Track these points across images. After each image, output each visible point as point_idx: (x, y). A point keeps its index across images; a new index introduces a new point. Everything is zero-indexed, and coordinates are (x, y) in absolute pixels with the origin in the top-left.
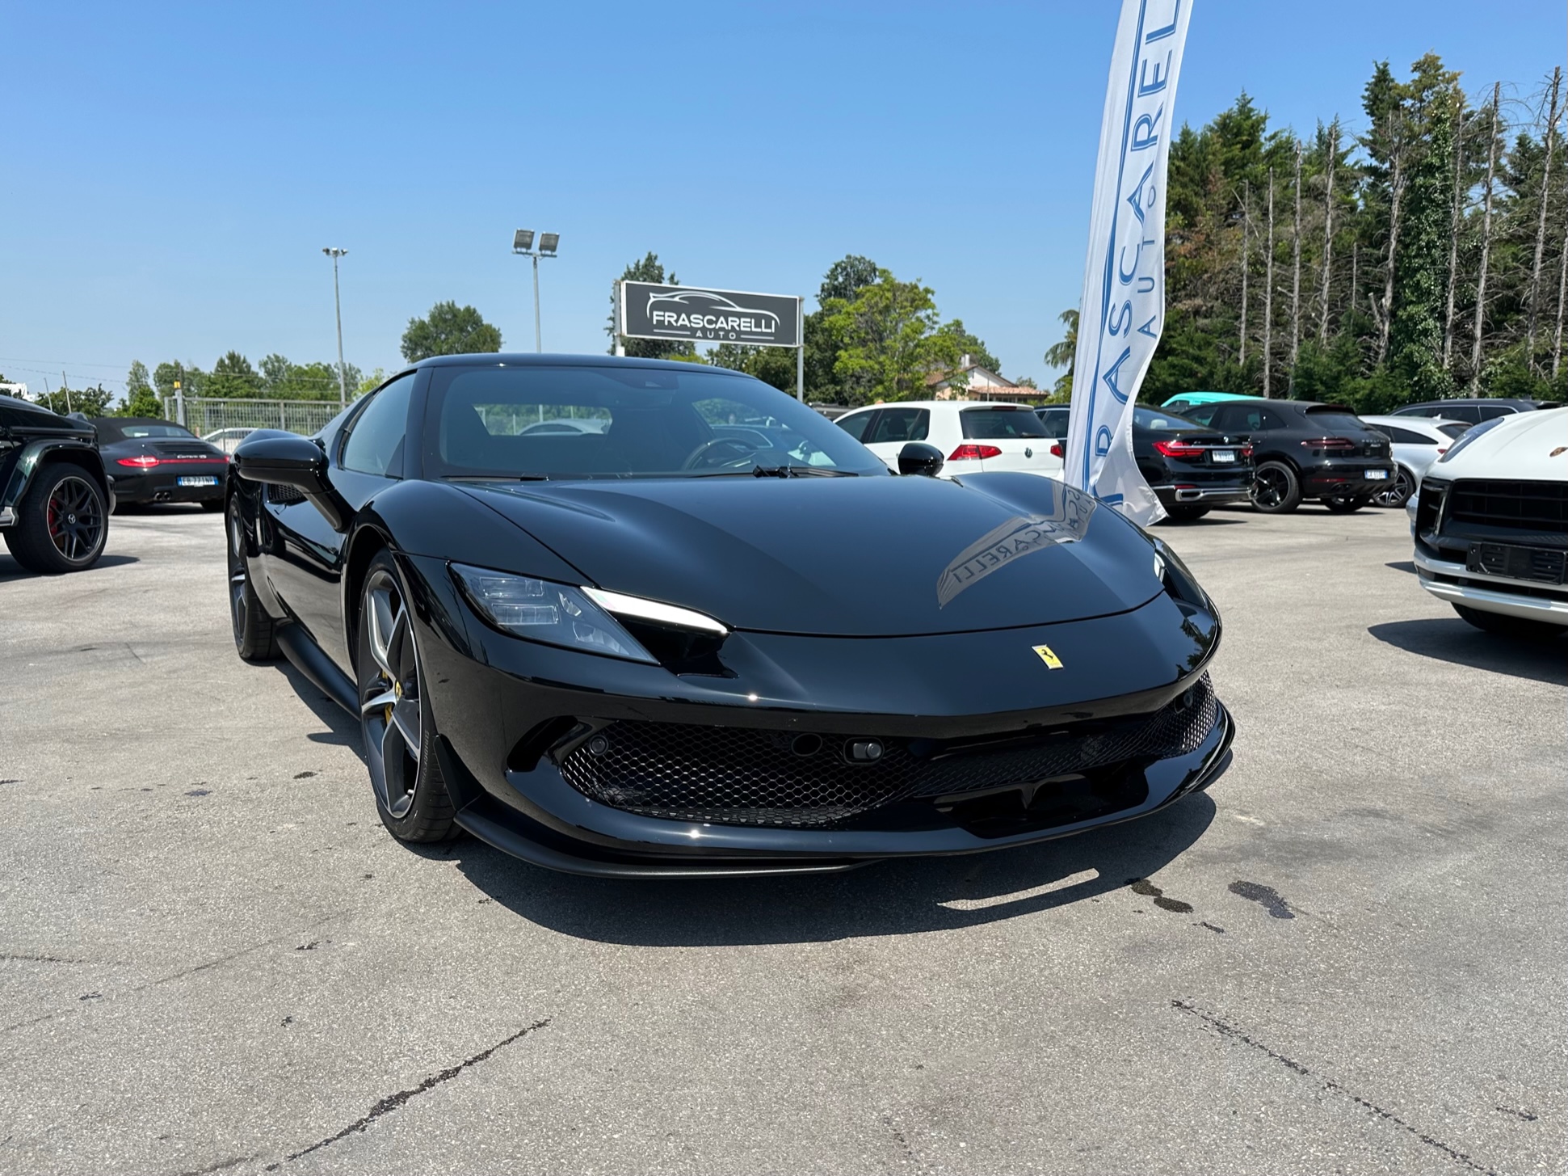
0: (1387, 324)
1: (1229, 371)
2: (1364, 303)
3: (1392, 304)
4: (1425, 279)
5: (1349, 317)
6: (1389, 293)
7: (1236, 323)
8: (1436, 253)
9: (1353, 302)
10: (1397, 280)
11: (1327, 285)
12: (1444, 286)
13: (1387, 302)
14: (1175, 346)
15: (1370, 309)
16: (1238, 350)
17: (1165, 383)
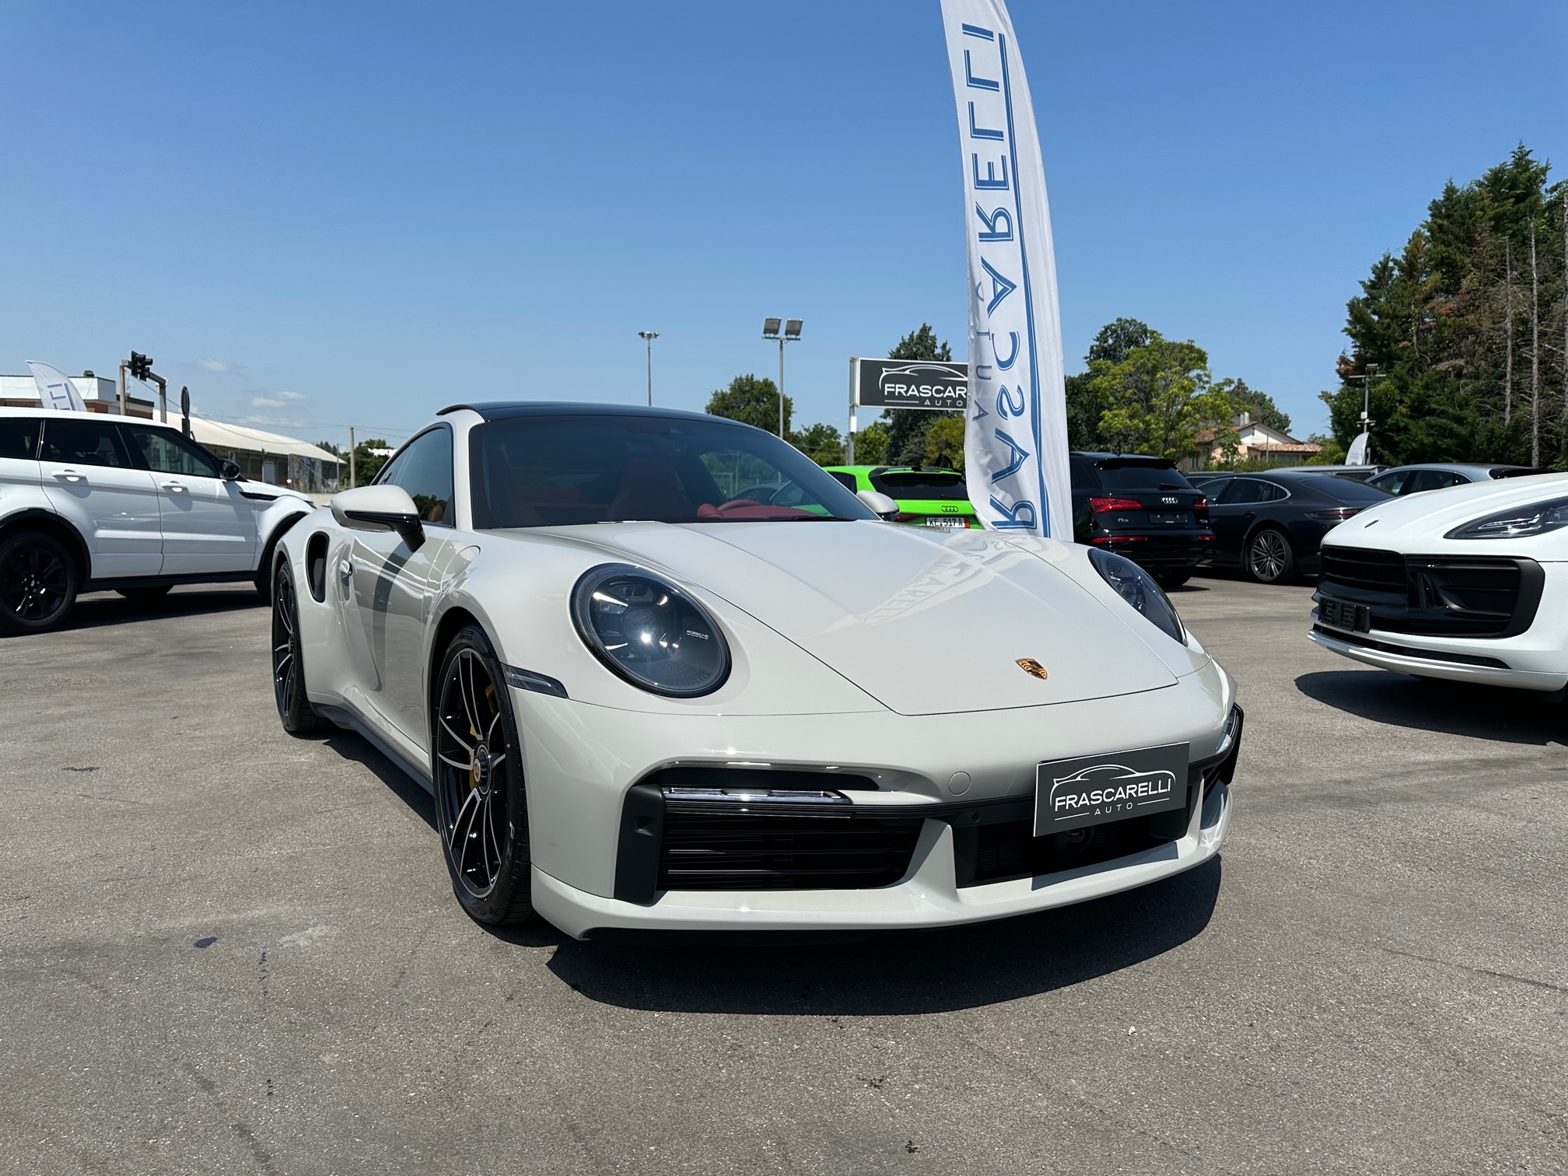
1: (1492, 432)
7: (1501, 383)
14: (1434, 406)
16: (1502, 410)
17: (1422, 444)
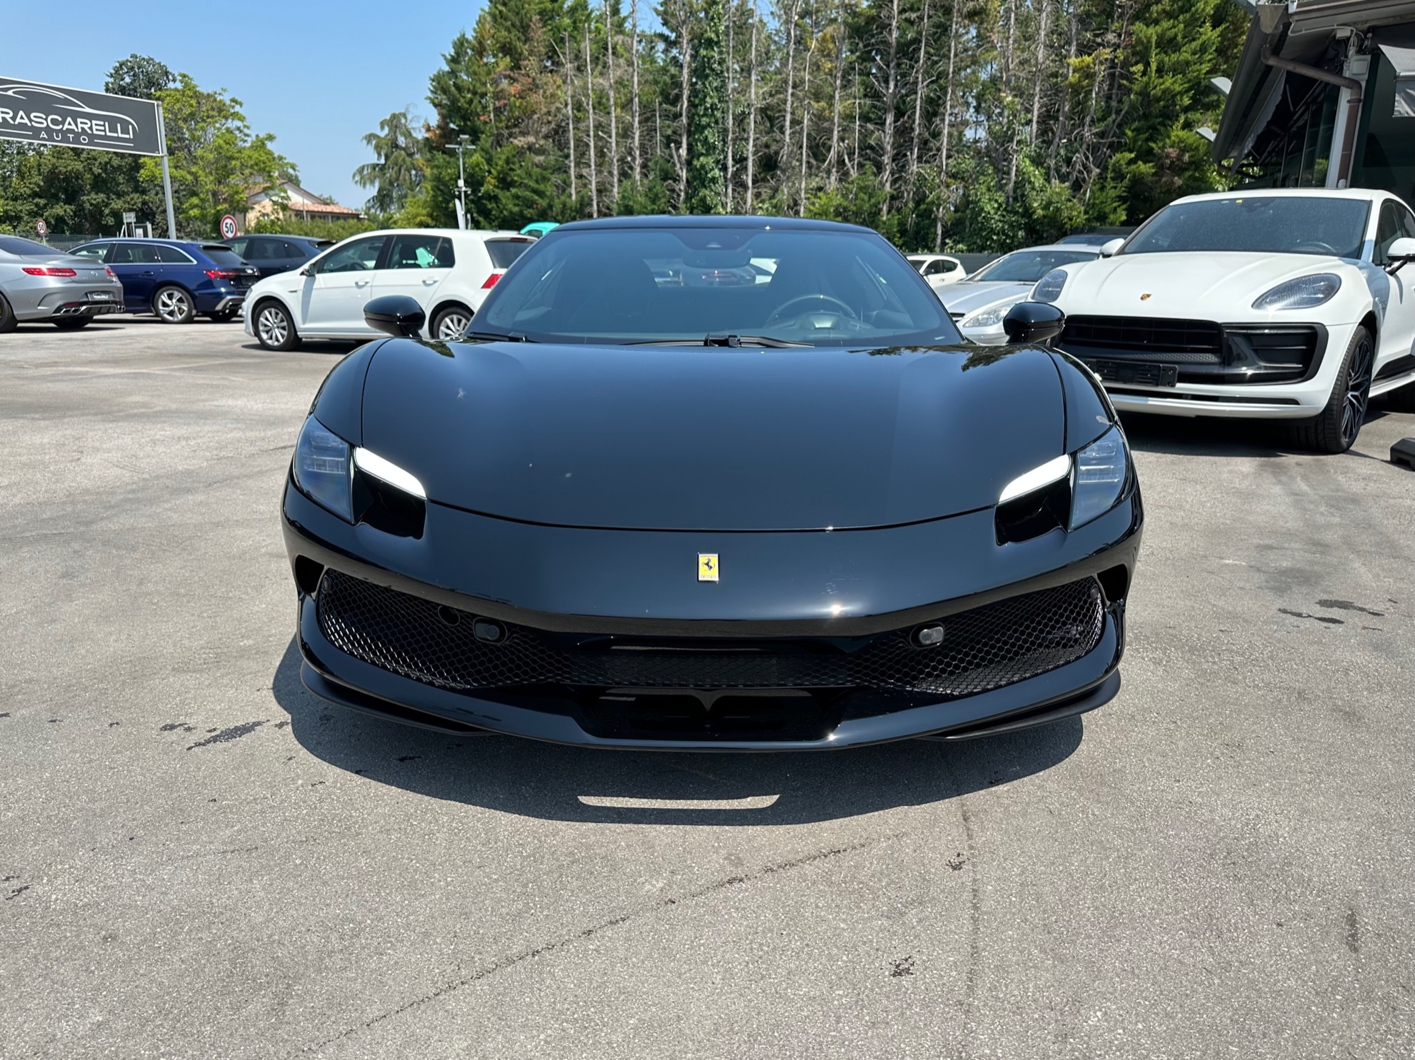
0: (685, 171)
1: (564, 205)
2: (667, 151)
3: (688, 154)
4: (712, 136)
5: (656, 163)
6: (684, 145)
7: (567, 162)
8: (718, 114)
9: (658, 151)
10: (690, 134)
11: (637, 134)
12: (725, 142)
13: (683, 152)
14: (516, 178)
15: (672, 157)
16: (570, 186)
17: (511, 212)
